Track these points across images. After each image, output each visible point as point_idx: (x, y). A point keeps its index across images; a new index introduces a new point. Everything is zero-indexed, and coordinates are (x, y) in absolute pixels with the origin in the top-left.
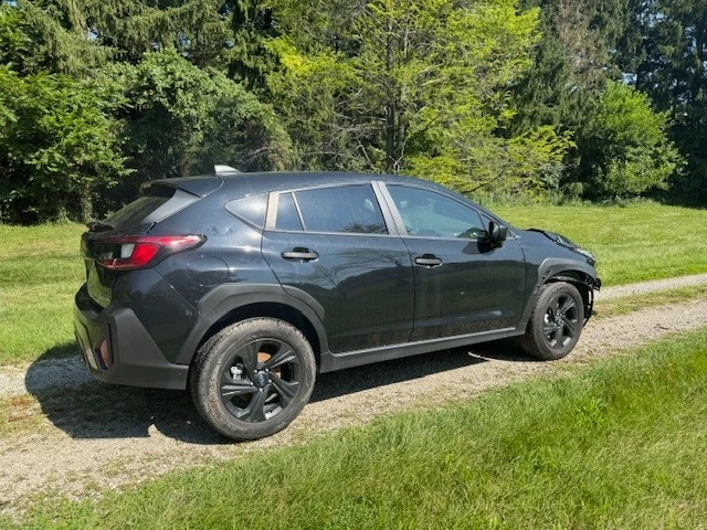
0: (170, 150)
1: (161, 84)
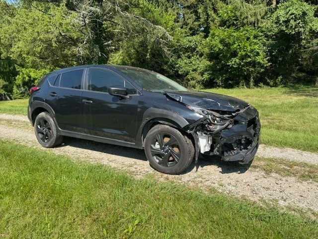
1: (282, 19)
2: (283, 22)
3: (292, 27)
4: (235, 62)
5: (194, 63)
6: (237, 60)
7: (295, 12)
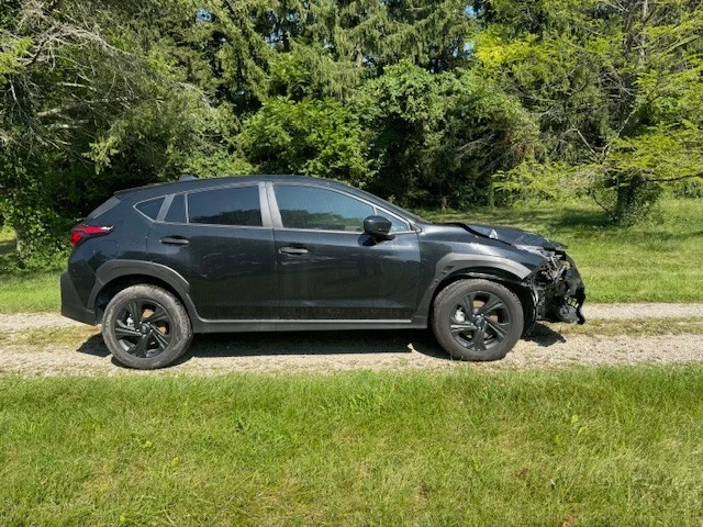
0: (407, 152)
1: (394, 94)
2: (397, 97)
3: (411, 108)
4: (315, 167)
5: (220, 165)
6: (319, 165)
7: (413, 83)
